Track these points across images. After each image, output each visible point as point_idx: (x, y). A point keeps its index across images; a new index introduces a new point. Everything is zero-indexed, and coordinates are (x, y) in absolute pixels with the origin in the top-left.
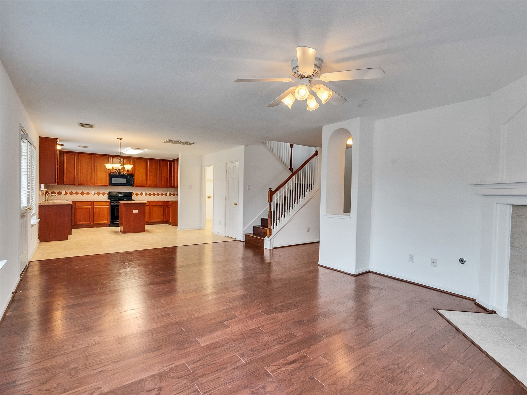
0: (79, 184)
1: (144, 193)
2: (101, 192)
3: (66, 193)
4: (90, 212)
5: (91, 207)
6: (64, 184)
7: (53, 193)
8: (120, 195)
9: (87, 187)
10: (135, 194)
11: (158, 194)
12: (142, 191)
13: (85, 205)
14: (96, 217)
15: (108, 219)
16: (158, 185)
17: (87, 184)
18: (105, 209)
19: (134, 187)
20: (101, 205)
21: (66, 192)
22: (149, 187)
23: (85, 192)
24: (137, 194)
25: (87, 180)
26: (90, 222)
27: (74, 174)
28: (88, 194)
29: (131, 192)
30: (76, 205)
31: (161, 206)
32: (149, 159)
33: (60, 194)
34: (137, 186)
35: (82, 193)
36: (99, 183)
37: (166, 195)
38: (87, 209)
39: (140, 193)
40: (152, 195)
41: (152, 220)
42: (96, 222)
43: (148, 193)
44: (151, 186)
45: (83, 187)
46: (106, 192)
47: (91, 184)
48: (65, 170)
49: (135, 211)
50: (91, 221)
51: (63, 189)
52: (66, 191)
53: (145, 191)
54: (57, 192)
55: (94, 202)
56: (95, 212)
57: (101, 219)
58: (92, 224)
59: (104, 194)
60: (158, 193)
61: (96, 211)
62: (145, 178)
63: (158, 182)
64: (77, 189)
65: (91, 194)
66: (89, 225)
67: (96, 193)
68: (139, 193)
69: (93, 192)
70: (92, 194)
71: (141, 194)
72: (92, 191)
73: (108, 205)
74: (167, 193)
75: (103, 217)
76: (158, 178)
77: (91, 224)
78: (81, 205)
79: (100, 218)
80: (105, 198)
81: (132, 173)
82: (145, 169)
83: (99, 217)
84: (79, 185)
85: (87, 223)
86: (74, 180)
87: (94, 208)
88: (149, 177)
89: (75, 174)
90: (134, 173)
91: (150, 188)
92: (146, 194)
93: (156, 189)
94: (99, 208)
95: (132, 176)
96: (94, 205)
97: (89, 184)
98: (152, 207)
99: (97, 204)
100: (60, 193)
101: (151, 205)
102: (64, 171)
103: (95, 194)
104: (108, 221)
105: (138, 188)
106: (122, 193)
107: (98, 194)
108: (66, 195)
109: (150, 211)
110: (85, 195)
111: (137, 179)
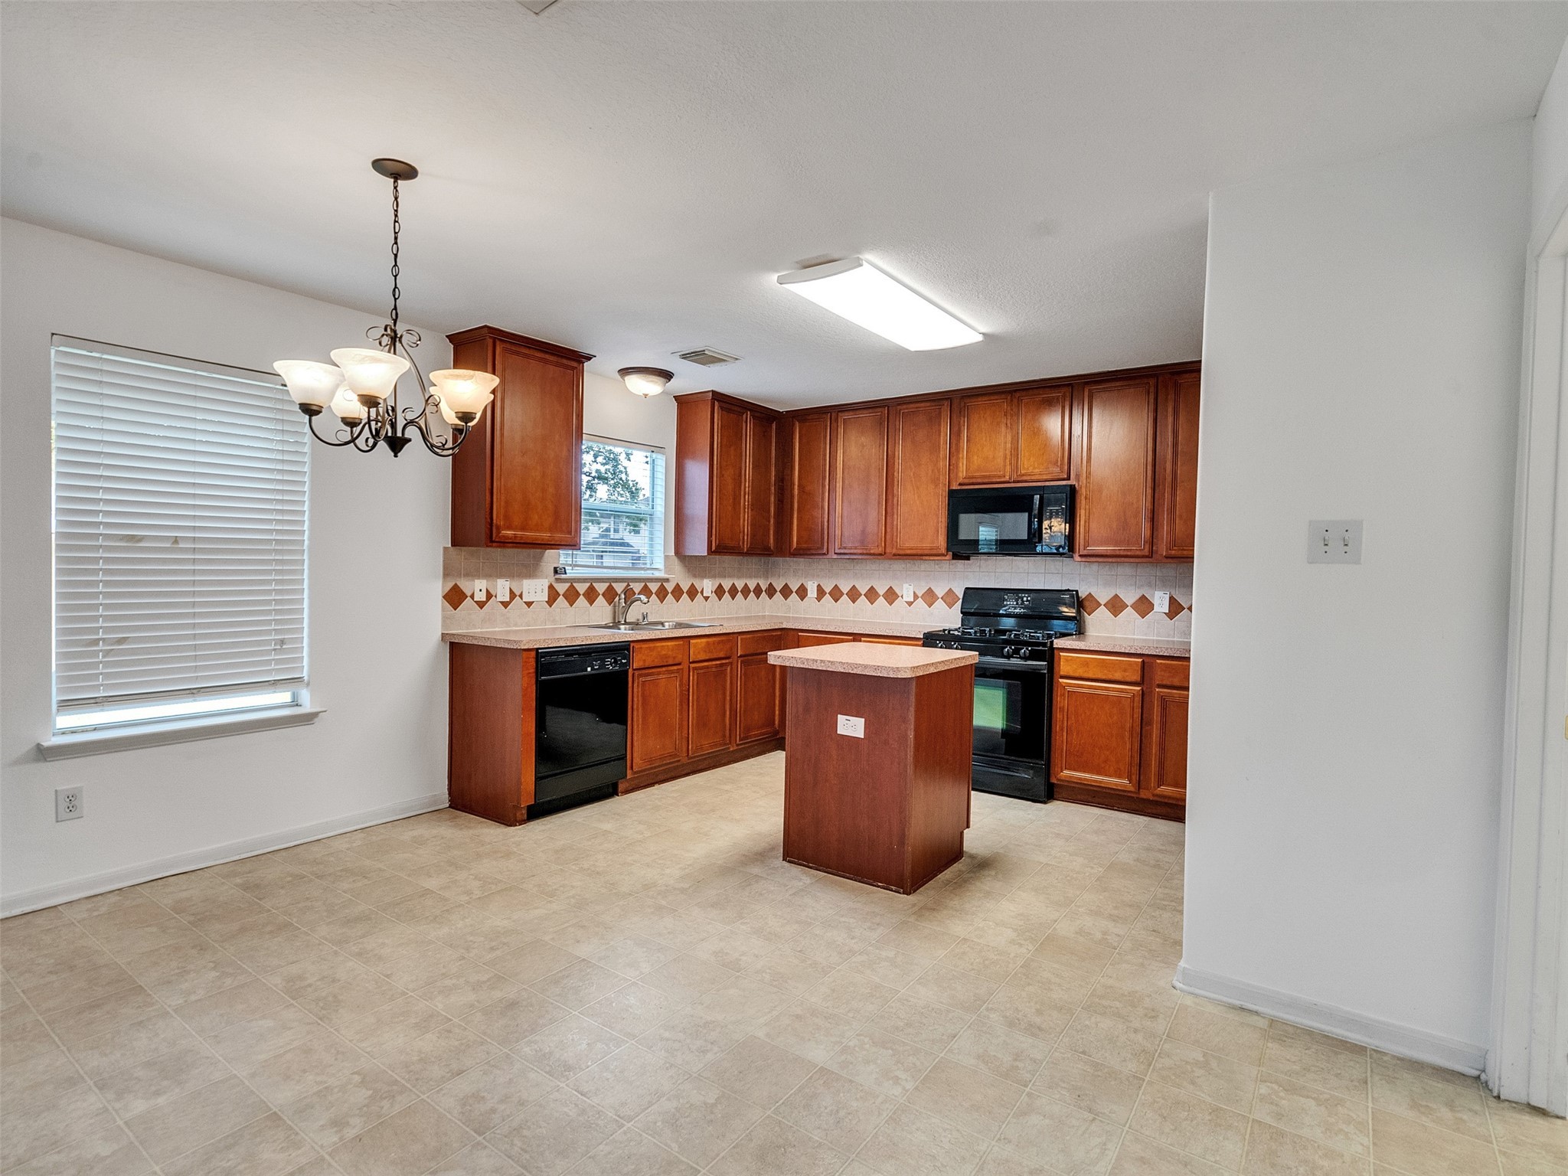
1: (1160, 601)
2: (940, 592)
3: (821, 593)
6: (797, 551)
9: (884, 565)
10: (1103, 602)
12: (1149, 585)
19: (1077, 558)
22: (1170, 558)
23: (881, 589)
24: (1114, 607)
28: (891, 596)
29: (1065, 592)
33: (807, 597)
34: (1102, 557)
35: (872, 595)
39: (1138, 597)
41: (1157, 791)
45: (872, 566)
46: (961, 589)
48: (796, 492)
49: (851, 726)
53: (1164, 584)
54: (794, 587)
59: (951, 599)
62: (1144, 502)
64: (856, 576)
65: (902, 597)
67: (920, 594)
68: (1130, 598)
69: (906, 591)
70: (906, 598)
71: (1144, 606)
72: (906, 586)
80: (951, 617)
81: (1068, 479)
82: (1148, 443)
86: (822, 532)
88: (1173, 494)
89: (826, 505)
90: (1078, 477)
95: (1063, 495)
98: (1163, 697)
100: (802, 592)
103: (916, 597)
105: (1120, 569)
106: (1025, 599)
107: (930, 597)
108: (819, 599)
109: (1144, 722)
110: (881, 600)
111: (1091, 514)
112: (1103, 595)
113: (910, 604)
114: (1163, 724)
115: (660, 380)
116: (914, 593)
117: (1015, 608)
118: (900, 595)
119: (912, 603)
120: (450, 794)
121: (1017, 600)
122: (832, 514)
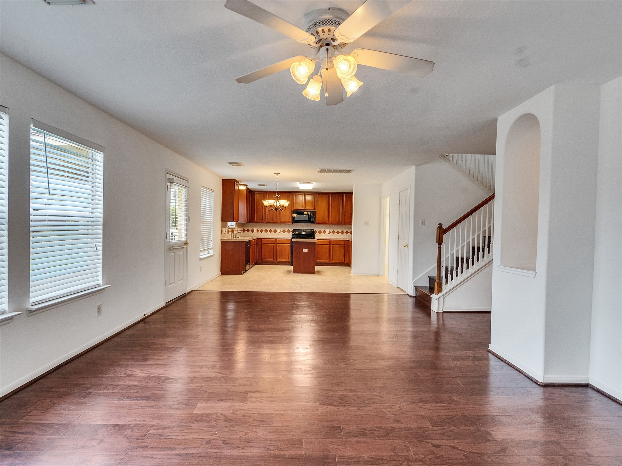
1: (327, 231)
2: (286, 230)
3: (258, 231)
4: (274, 250)
5: (274, 244)
6: (255, 221)
7: (248, 231)
8: (303, 233)
9: (274, 225)
10: (317, 232)
11: (342, 233)
12: (326, 228)
13: (269, 243)
14: (279, 255)
15: (289, 257)
16: (341, 222)
17: (274, 222)
18: (286, 247)
19: (316, 224)
20: (283, 243)
22: (331, 224)
23: (273, 230)
24: (320, 232)
25: (273, 217)
26: (273, 259)
27: (263, 212)
28: (275, 231)
29: (314, 230)
30: (263, 242)
31: (342, 246)
32: (331, 193)
34: (319, 223)
35: (271, 231)
36: (283, 220)
38: (271, 246)
39: (324, 230)
40: (336, 233)
41: (332, 261)
42: (279, 260)
43: (331, 231)
44: (333, 223)
45: (271, 225)
46: (291, 230)
47: (277, 222)
48: (256, 209)
49: (305, 250)
51: (256, 227)
52: (258, 229)
53: (328, 228)
54: (250, 229)
55: (278, 240)
56: (278, 250)
57: (283, 256)
58: (275, 261)
59: (289, 231)
60: (342, 231)
61: (279, 248)
62: (327, 215)
63: (341, 218)
64: (267, 227)
66: (272, 262)
67: (282, 231)
68: (322, 231)
69: (279, 230)
70: (279, 232)
71: (325, 232)
73: (290, 243)
75: (285, 255)
76: (341, 214)
78: (266, 242)
80: (289, 236)
81: (314, 210)
82: (327, 205)
83: (281, 255)
84: (267, 222)
85: (271, 260)
86: (263, 218)
87: (277, 246)
88: (331, 213)
89: (264, 212)
90: (316, 209)
91: (333, 226)
92: (330, 232)
93: (340, 226)
94: (281, 246)
95: (314, 212)
96: (277, 243)
98: (333, 246)
99: (280, 242)
100: (253, 231)
101: (332, 245)
103: (281, 231)
104: (289, 259)
105: (322, 225)
107: (284, 231)
108: (257, 232)
109: (330, 251)
111: (319, 216)
112: (318, 230)
113: (280, 233)
114: (333, 251)
115: (246, 186)
118: (277, 231)
120: (221, 272)
121: (304, 231)
122: (265, 214)
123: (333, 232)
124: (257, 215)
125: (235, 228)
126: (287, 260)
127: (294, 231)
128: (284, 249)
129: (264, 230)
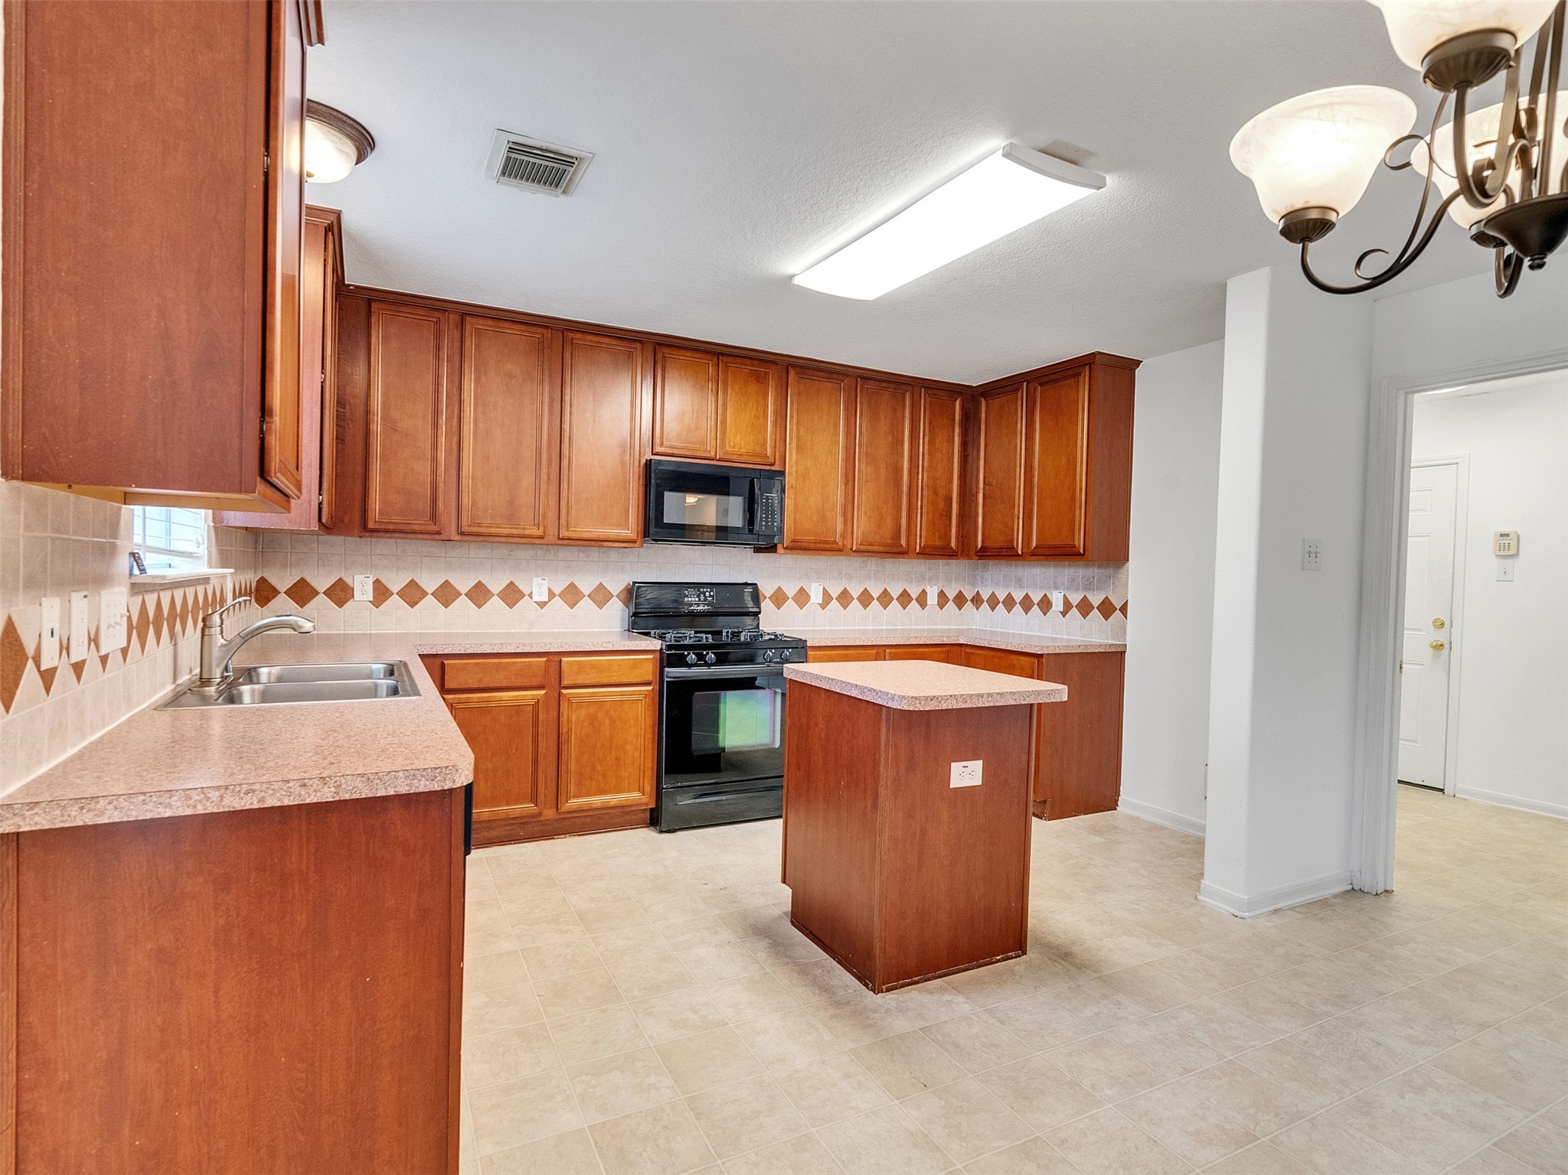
0: (465, 529)
1: (816, 595)
2: (586, 586)
3: (381, 593)
4: (536, 736)
5: (543, 692)
6: (371, 525)
7: (302, 593)
8: (694, 603)
9: (504, 551)
10: (767, 595)
11: (886, 599)
12: (807, 577)
13: (504, 684)
14: (573, 766)
15: (648, 773)
17: (515, 532)
18: (626, 706)
20: (605, 681)
21: (378, 584)
23: (495, 585)
24: (779, 598)
25: (511, 503)
26: (534, 800)
27: (435, 459)
28: (512, 595)
29: (756, 585)
30: (449, 685)
32: (860, 378)
33: (346, 601)
35: (479, 594)
36: (580, 523)
37: (922, 600)
38: (518, 709)
39: (797, 589)
40: (857, 602)
42: (574, 803)
43: (835, 592)
44: (866, 551)
45: (483, 553)
46: (617, 584)
47: (540, 532)
48: (377, 427)
49: (967, 774)
50: (541, 799)
51: (365, 567)
52: (383, 580)
53: (819, 576)
54: (322, 585)
55: (564, 659)
56: (569, 730)
57: (604, 776)
58: (549, 814)
59: (601, 596)
60: (885, 589)
61: (574, 719)
62: (839, 496)
63: (903, 522)
64: (451, 566)
65: (530, 595)
66: (524, 823)
67: (557, 591)
68: (791, 591)
69: (538, 586)
70: (536, 598)
71: (802, 598)
72: (536, 580)
73: (649, 678)
74: (928, 590)
75: (618, 759)
76: (904, 500)
77: (540, 814)
78: (480, 680)
79: (599, 767)
81: (773, 464)
82: (841, 438)
83: (593, 767)
84: (462, 534)
85: (516, 813)
86: (433, 499)
87: (564, 705)
88: (861, 492)
89: (442, 456)
91: (852, 562)
92: (826, 599)
93: (875, 564)
94: (592, 701)
95: (774, 477)
96: (565, 682)
97: (527, 532)
99: (578, 673)
102: (367, 433)
103: (551, 595)
104: (648, 788)
105: (793, 561)
106: (707, 594)
107: (572, 595)
110: (495, 602)
111: (796, 504)
112: (774, 588)
113: (542, 605)
116: (549, 590)
117: (698, 605)
118: (527, 592)
119: (545, 603)
121: (698, 596)
122: (454, 472)
123: (845, 598)
124: (386, 475)
125: (205, 580)
126: (634, 796)
127: (632, 593)
128: (612, 722)
129: (430, 590)
